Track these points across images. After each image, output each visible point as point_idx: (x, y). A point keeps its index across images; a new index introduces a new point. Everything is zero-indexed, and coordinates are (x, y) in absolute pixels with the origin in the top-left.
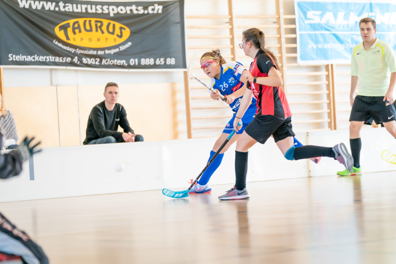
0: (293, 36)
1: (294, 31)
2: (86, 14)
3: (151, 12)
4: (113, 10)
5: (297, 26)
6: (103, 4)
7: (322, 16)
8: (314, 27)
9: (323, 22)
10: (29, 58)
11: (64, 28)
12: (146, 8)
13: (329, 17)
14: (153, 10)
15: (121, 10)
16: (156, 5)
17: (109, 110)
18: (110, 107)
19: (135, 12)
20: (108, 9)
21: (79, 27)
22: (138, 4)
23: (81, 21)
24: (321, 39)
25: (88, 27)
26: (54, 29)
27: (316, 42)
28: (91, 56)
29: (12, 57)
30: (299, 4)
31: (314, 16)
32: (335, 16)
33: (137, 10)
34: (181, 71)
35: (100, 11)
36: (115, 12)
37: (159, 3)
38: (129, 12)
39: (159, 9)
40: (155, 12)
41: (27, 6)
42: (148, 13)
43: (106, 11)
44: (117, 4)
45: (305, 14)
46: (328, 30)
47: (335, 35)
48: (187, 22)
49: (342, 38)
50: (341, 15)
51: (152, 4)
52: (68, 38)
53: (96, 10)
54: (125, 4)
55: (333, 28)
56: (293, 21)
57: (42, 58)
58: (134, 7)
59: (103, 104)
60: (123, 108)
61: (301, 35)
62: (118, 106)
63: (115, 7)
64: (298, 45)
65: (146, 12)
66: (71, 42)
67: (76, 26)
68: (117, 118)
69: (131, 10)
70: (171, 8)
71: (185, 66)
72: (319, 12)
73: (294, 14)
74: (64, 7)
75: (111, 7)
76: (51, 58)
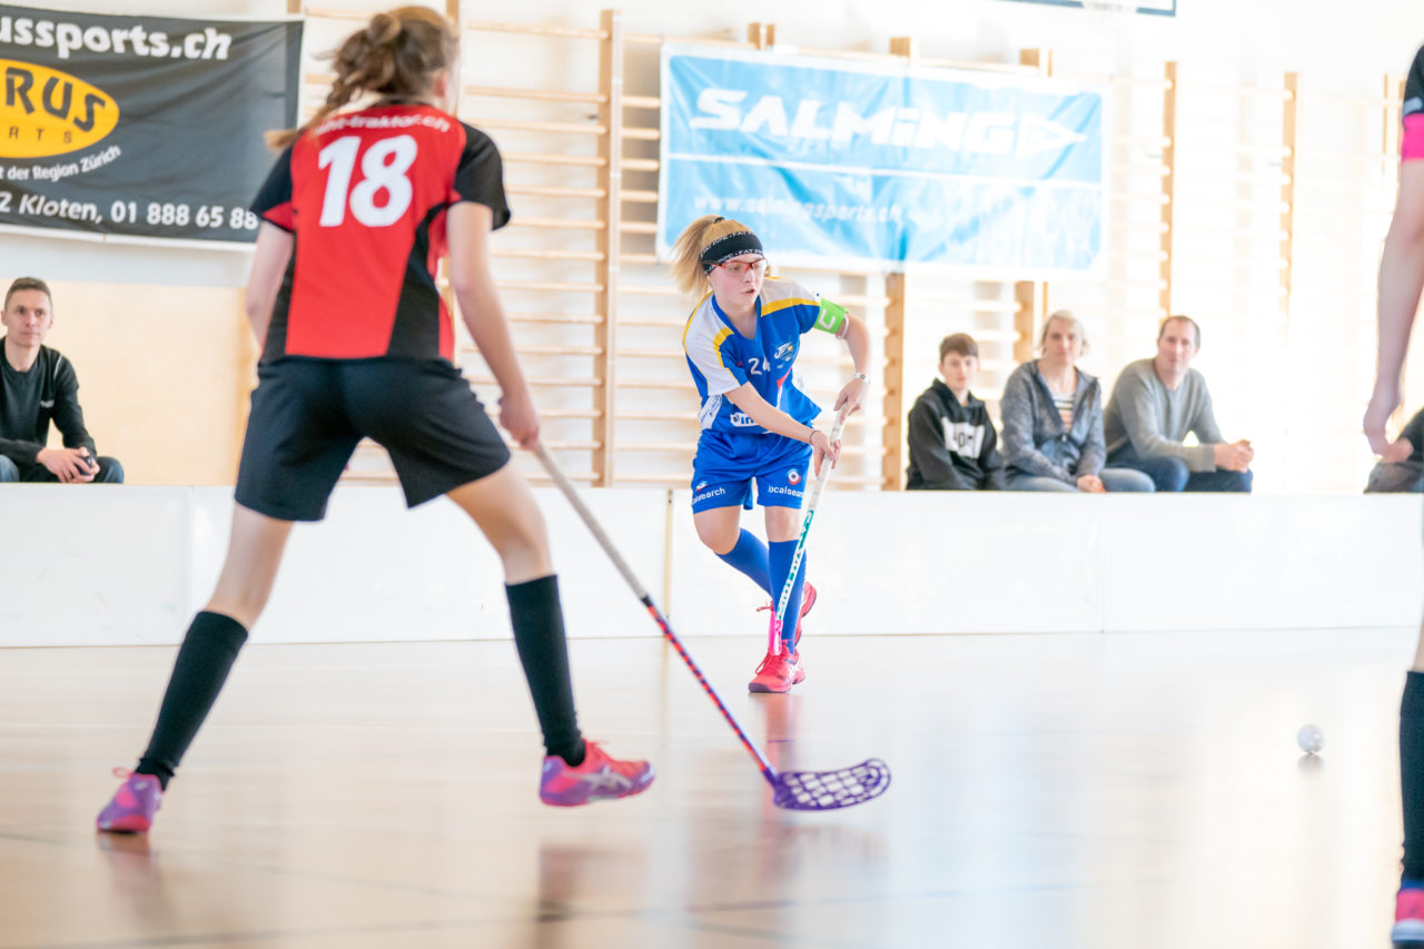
0: (649, 165)
1: (651, 149)
3: (191, 53)
4: (69, 37)
5: (664, 134)
6: (36, 15)
7: (746, 107)
8: (718, 141)
9: (749, 126)
12: (176, 39)
13: (769, 111)
14: (200, 46)
15: (97, 40)
16: (211, 32)
17: (17, 368)
19: (141, 50)
20: (54, 33)
22: (151, 24)
24: (737, 181)
27: (723, 190)
30: (675, 65)
31: (721, 107)
32: (791, 112)
33: (147, 43)
35: (25, 38)
36: (76, 45)
37: (222, 27)
38: (120, 49)
39: (220, 44)
40: (207, 54)
42: (183, 57)
43: (46, 41)
44: (84, 21)
45: (693, 97)
46: (762, 155)
47: (788, 177)
48: (307, 95)
49: (806, 183)
50: (808, 108)
51: (199, 26)
53: (14, 32)
54: (111, 22)
55: (781, 148)
56: (651, 118)
58: (137, 35)
61: (674, 164)
62: (49, 358)
63: (75, 30)
64: (662, 197)
65: (176, 52)
68: (46, 399)
69: (128, 44)
70: (259, 46)
72: (740, 95)
73: (656, 93)
75: (63, 29)
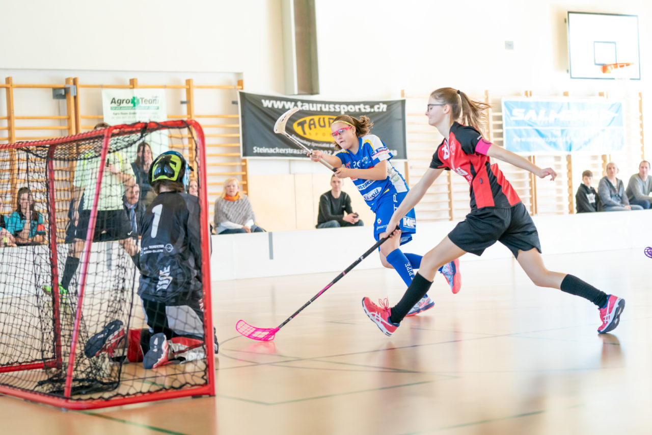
0: (500, 131)
1: (500, 127)
2: (321, 113)
3: (377, 110)
4: (344, 108)
5: (504, 122)
6: (335, 103)
7: (525, 113)
8: (518, 123)
9: (526, 118)
10: (271, 151)
11: (302, 124)
12: (372, 107)
13: (532, 114)
14: (379, 108)
15: (351, 109)
16: (381, 104)
17: (335, 197)
18: (337, 195)
19: (363, 110)
20: (340, 108)
21: (314, 124)
22: (365, 103)
23: (316, 118)
24: (524, 133)
25: (322, 124)
26: (292, 126)
27: (520, 136)
28: (324, 149)
29: (256, 150)
30: (506, 104)
31: (518, 114)
32: (537, 113)
33: (365, 108)
34: (402, 161)
35: (332, 110)
36: (346, 110)
37: (384, 103)
38: (357, 111)
39: (384, 108)
40: (381, 110)
41: (270, 106)
42: (374, 112)
43: (338, 110)
44: (348, 104)
45: (511, 111)
46: (531, 126)
47: (538, 131)
48: (408, 119)
49: (543, 132)
50: (542, 112)
51: (378, 103)
52: (305, 133)
53: (329, 108)
54: (354, 104)
55: (536, 124)
56: (500, 118)
57: (282, 151)
58: (362, 106)
59: (329, 194)
60: (348, 196)
61: (507, 130)
62: (343, 194)
63: (345, 106)
64: (504, 139)
65: (372, 110)
66: (307, 136)
67: (312, 122)
68: (343, 205)
69: (360, 109)
70: (394, 107)
71: (405, 157)
72: (523, 110)
73: (500, 111)
74: (302, 106)
75: (342, 106)
76: (290, 151)
